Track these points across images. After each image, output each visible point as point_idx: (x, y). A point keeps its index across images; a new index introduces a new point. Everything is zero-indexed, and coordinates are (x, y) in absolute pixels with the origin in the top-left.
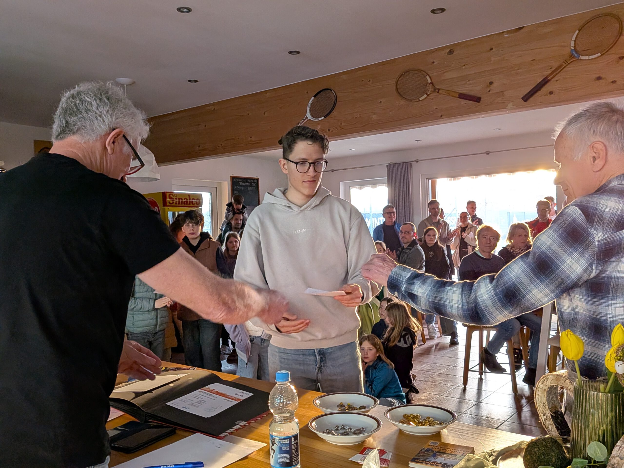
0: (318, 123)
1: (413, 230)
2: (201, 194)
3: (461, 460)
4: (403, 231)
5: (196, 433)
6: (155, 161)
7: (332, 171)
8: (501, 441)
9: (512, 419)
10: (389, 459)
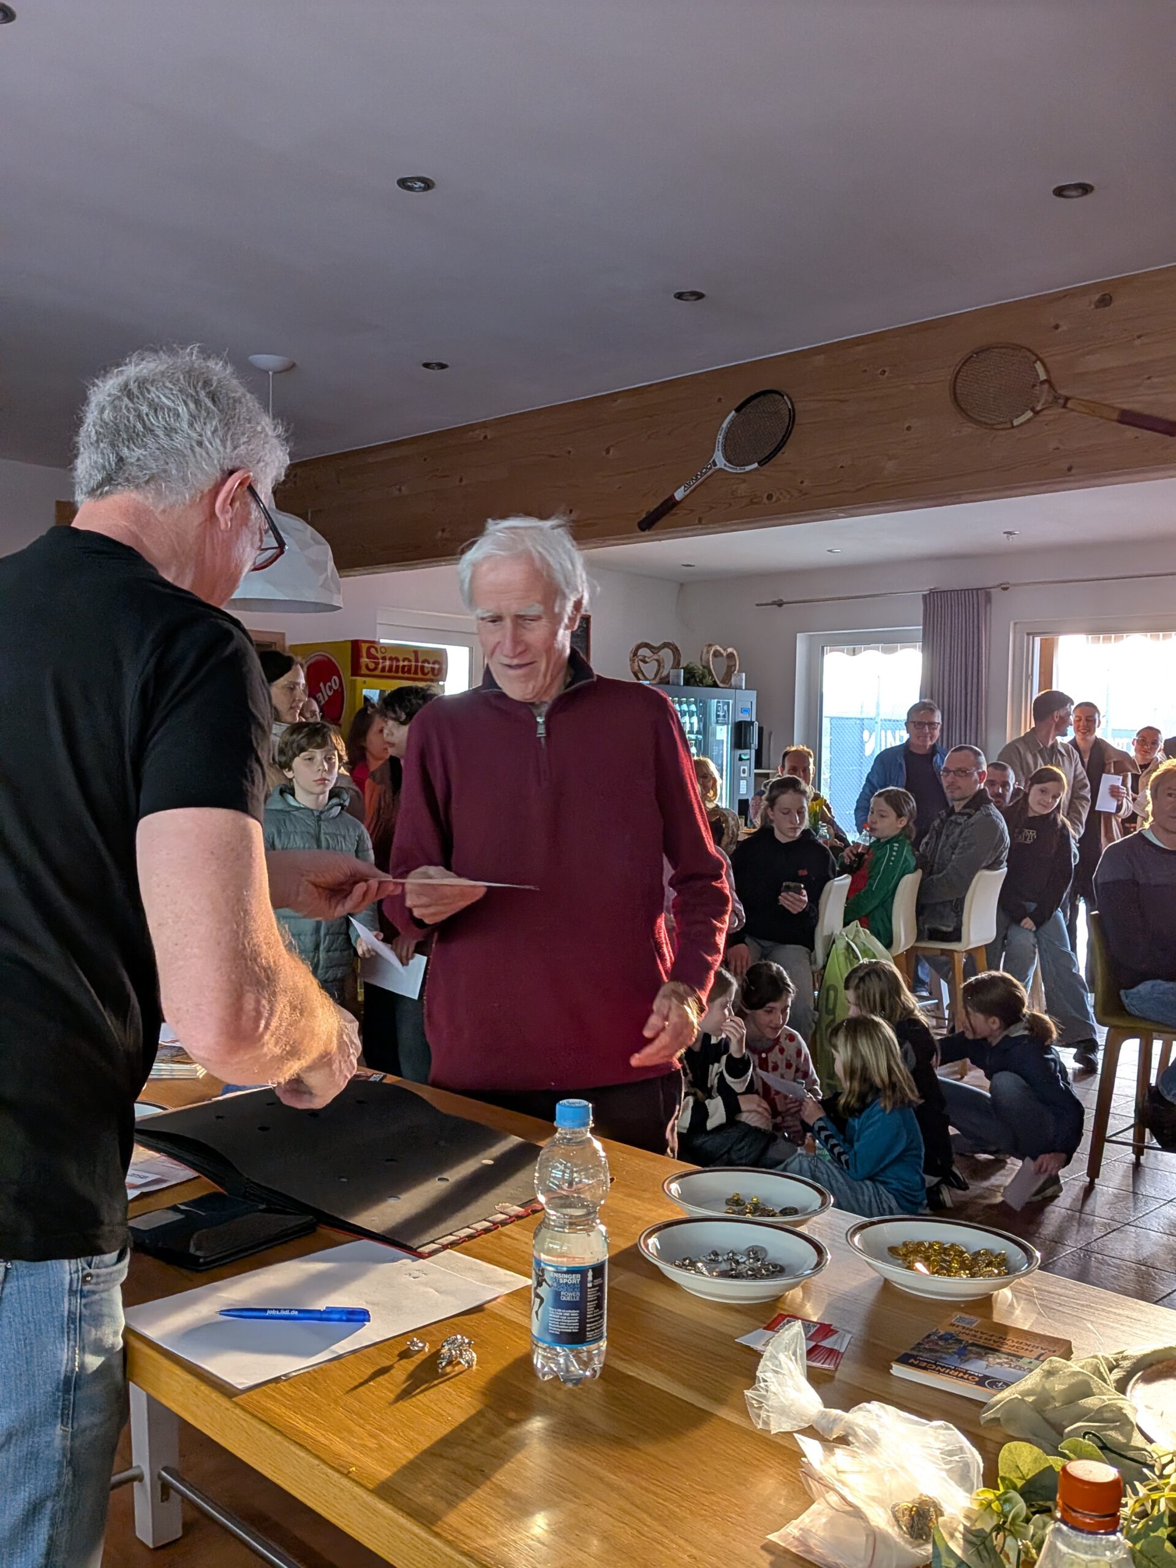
0: (743, 478)
1: (978, 765)
2: (445, 650)
3: (1031, 1371)
4: (952, 768)
6: (333, 563)
7: (780, 604)
8: (1149, 1332)
10: (842, 1351)
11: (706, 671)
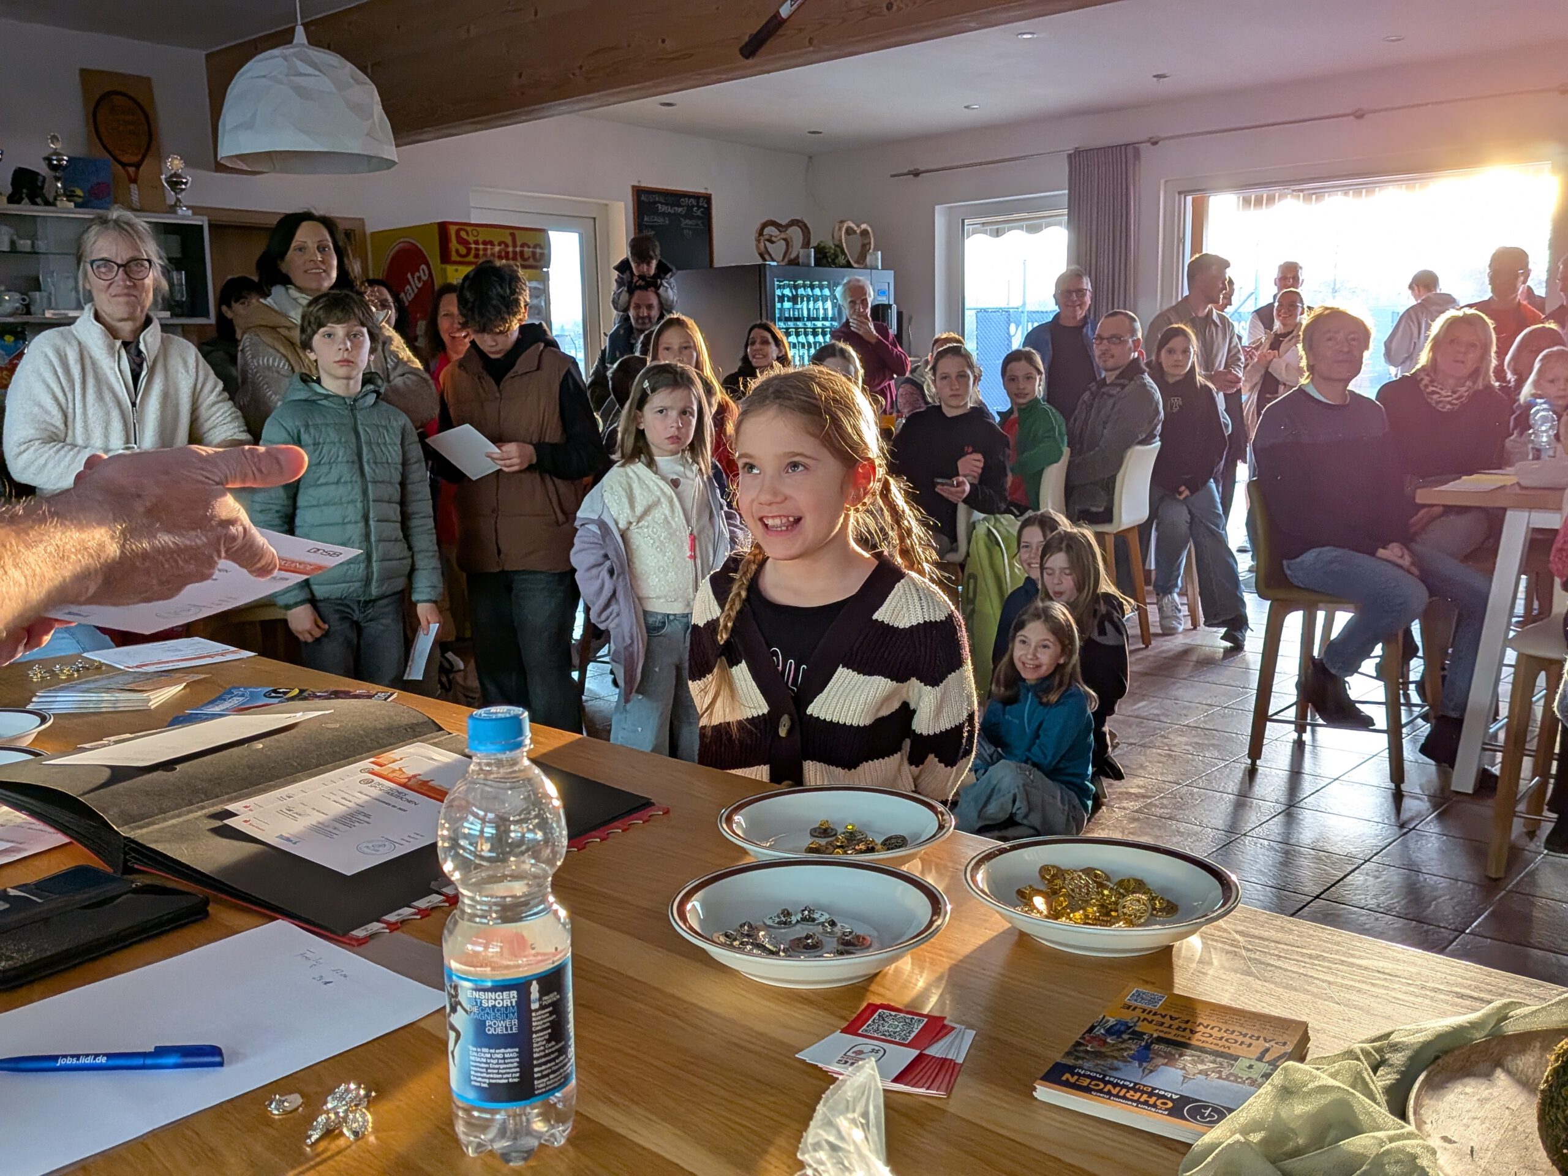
1: (1133, 331)
2: (547, 232)
4: (1105, 335)
5: (274, 919)
6: (381, 109)
7: (916, 174)
9: (1386, 855)
10: (960, 1061)
11: (838, 250)
